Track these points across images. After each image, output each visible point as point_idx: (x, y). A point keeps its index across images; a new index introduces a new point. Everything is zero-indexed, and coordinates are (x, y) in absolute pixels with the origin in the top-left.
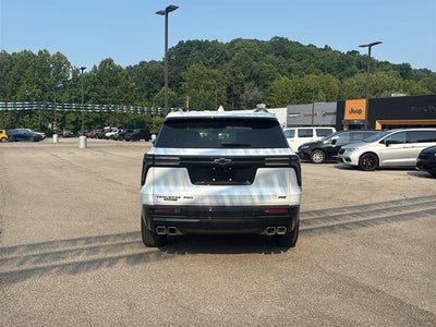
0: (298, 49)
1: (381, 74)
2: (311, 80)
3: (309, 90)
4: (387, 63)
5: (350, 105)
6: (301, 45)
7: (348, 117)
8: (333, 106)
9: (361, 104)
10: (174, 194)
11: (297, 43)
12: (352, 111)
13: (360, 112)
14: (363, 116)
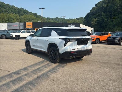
0: (4, 5)
1: (31, 15)
2: (11, 15)
3: (11, 18)
4: (31, 12)
5: (27, 24)
6: (5, 4)
7: (27, 27)
8: (22, 24)
9: (31, 24)
10: (75, 48)
11: (3, 3)
12: (28, 26)
13: (30, 26)
14: (31, 27)
